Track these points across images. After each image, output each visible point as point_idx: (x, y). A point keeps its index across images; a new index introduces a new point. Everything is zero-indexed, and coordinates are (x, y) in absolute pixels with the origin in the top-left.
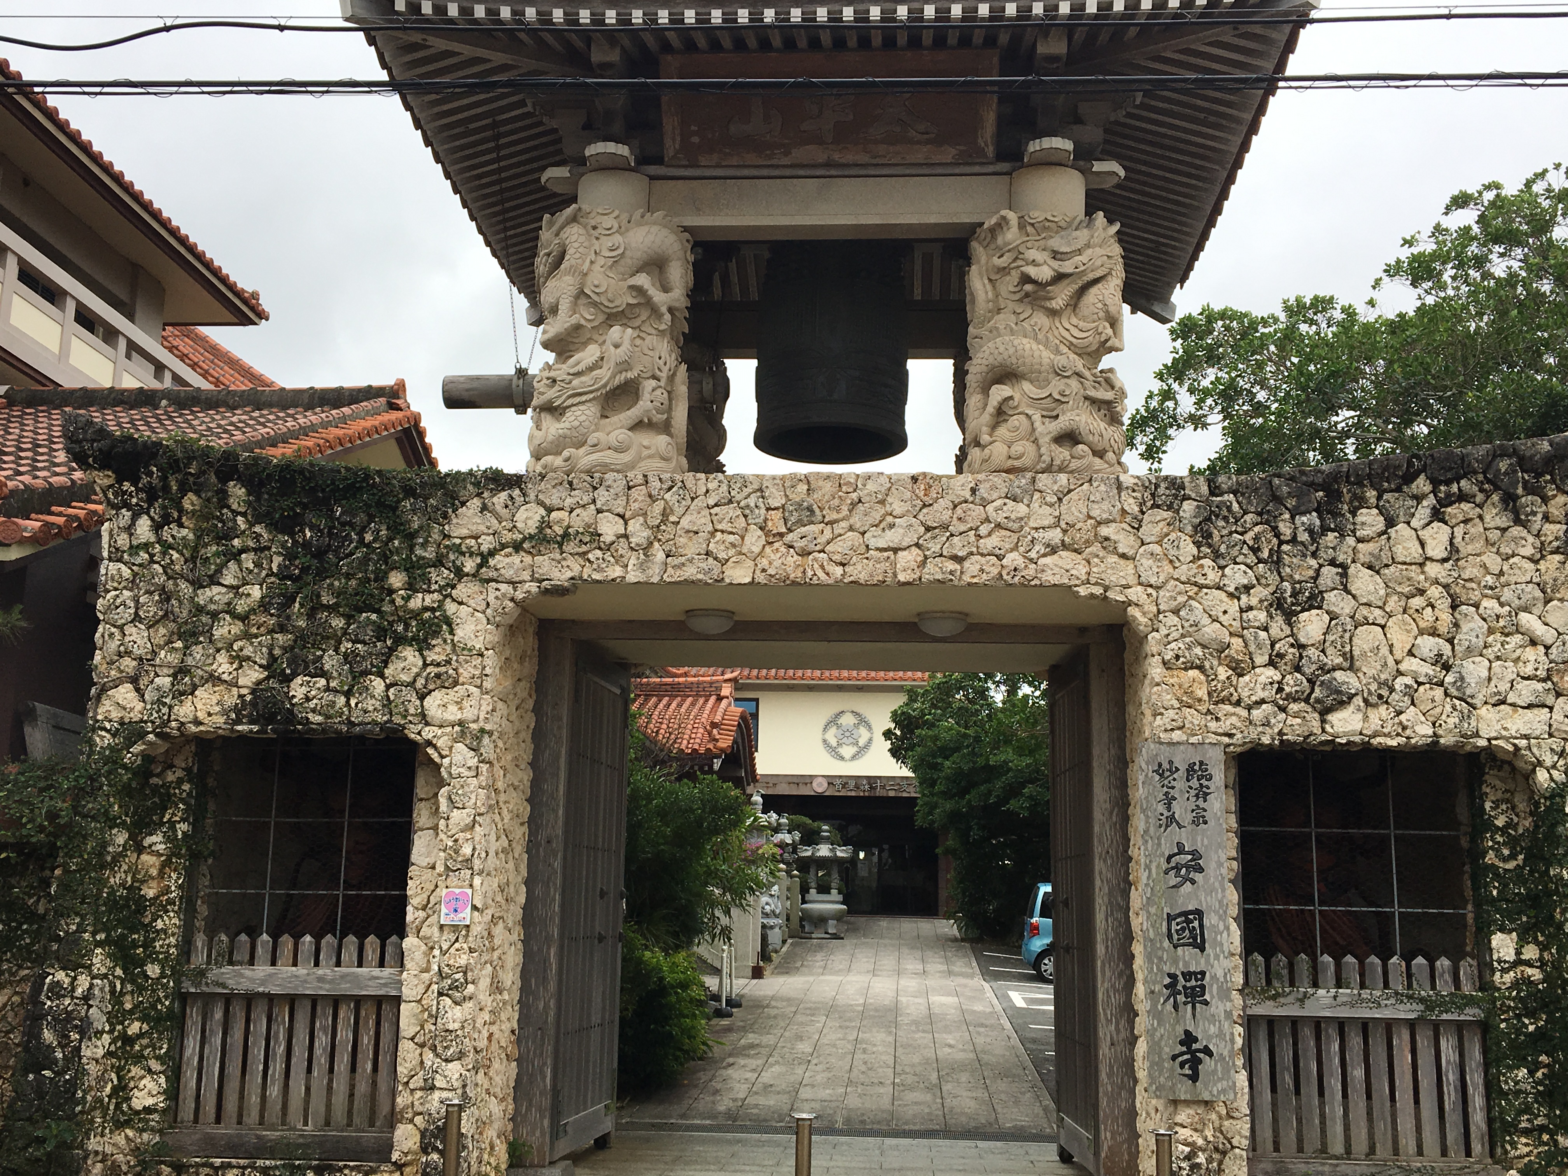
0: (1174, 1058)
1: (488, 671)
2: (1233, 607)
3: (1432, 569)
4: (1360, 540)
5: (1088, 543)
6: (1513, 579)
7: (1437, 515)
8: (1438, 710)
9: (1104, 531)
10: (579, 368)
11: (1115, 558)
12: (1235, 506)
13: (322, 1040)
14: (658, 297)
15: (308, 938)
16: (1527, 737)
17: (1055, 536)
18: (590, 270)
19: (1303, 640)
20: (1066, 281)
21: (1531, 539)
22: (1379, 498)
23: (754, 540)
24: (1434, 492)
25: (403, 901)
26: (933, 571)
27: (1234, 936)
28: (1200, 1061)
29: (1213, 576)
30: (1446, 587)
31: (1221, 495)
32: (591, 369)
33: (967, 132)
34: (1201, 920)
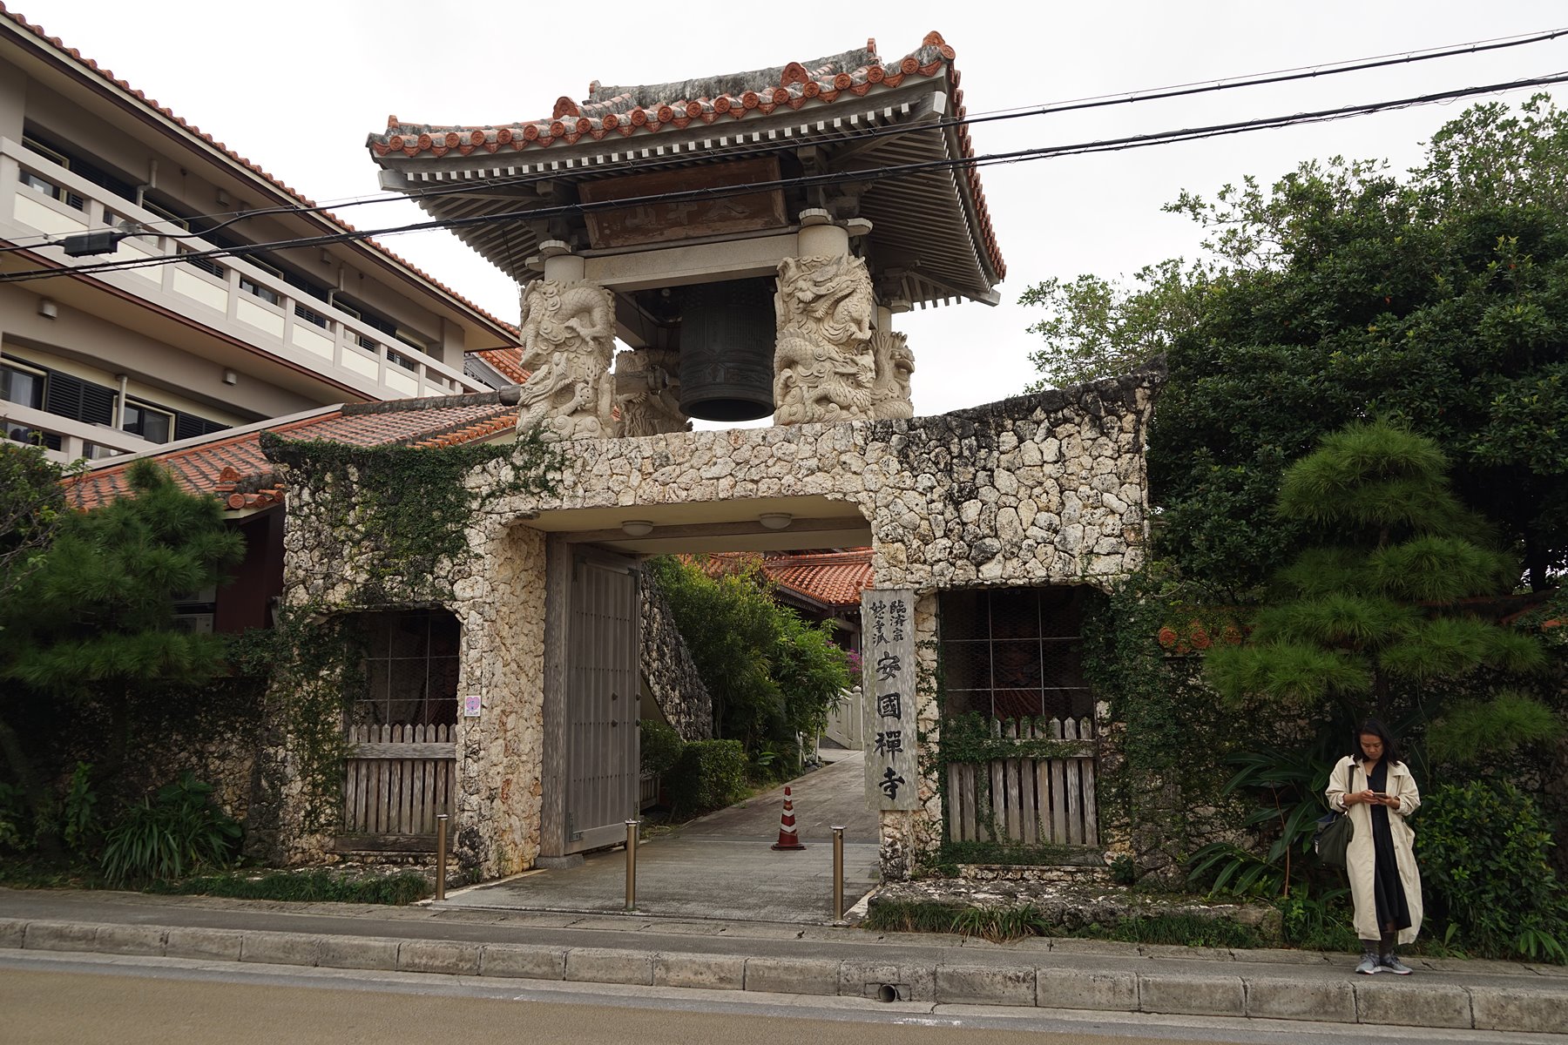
0: (881, 785)
1: (487, 567)
2: (923, 501)
3: (1048, 469)
4: (1002, 453)
5: (833, 466)
6: (1099, 472)
7: (1051, 433)
8: (1050, 560)
9: (843, 458)
10: (536, 381)
11: (850, 475)
12: (924, 437)
14: (585, 332)
15: (409, 726)
16: (1106, 574)
17: (813, 463)
18: (542, 319)
19: (965, 520)
20: (823, 300)
21: (1111, 444)
22: (1014, 424)
23: (635, 478)
24: (1048, 418)
25: (457, 703)
26: (739, 491)
27: (932, 710)
28: (897, 787)
29: (909, 482)
30: (1057, 479)
31: (915, 430)
32: (542, 380)
33: (768, 209)
34: (898, 700)
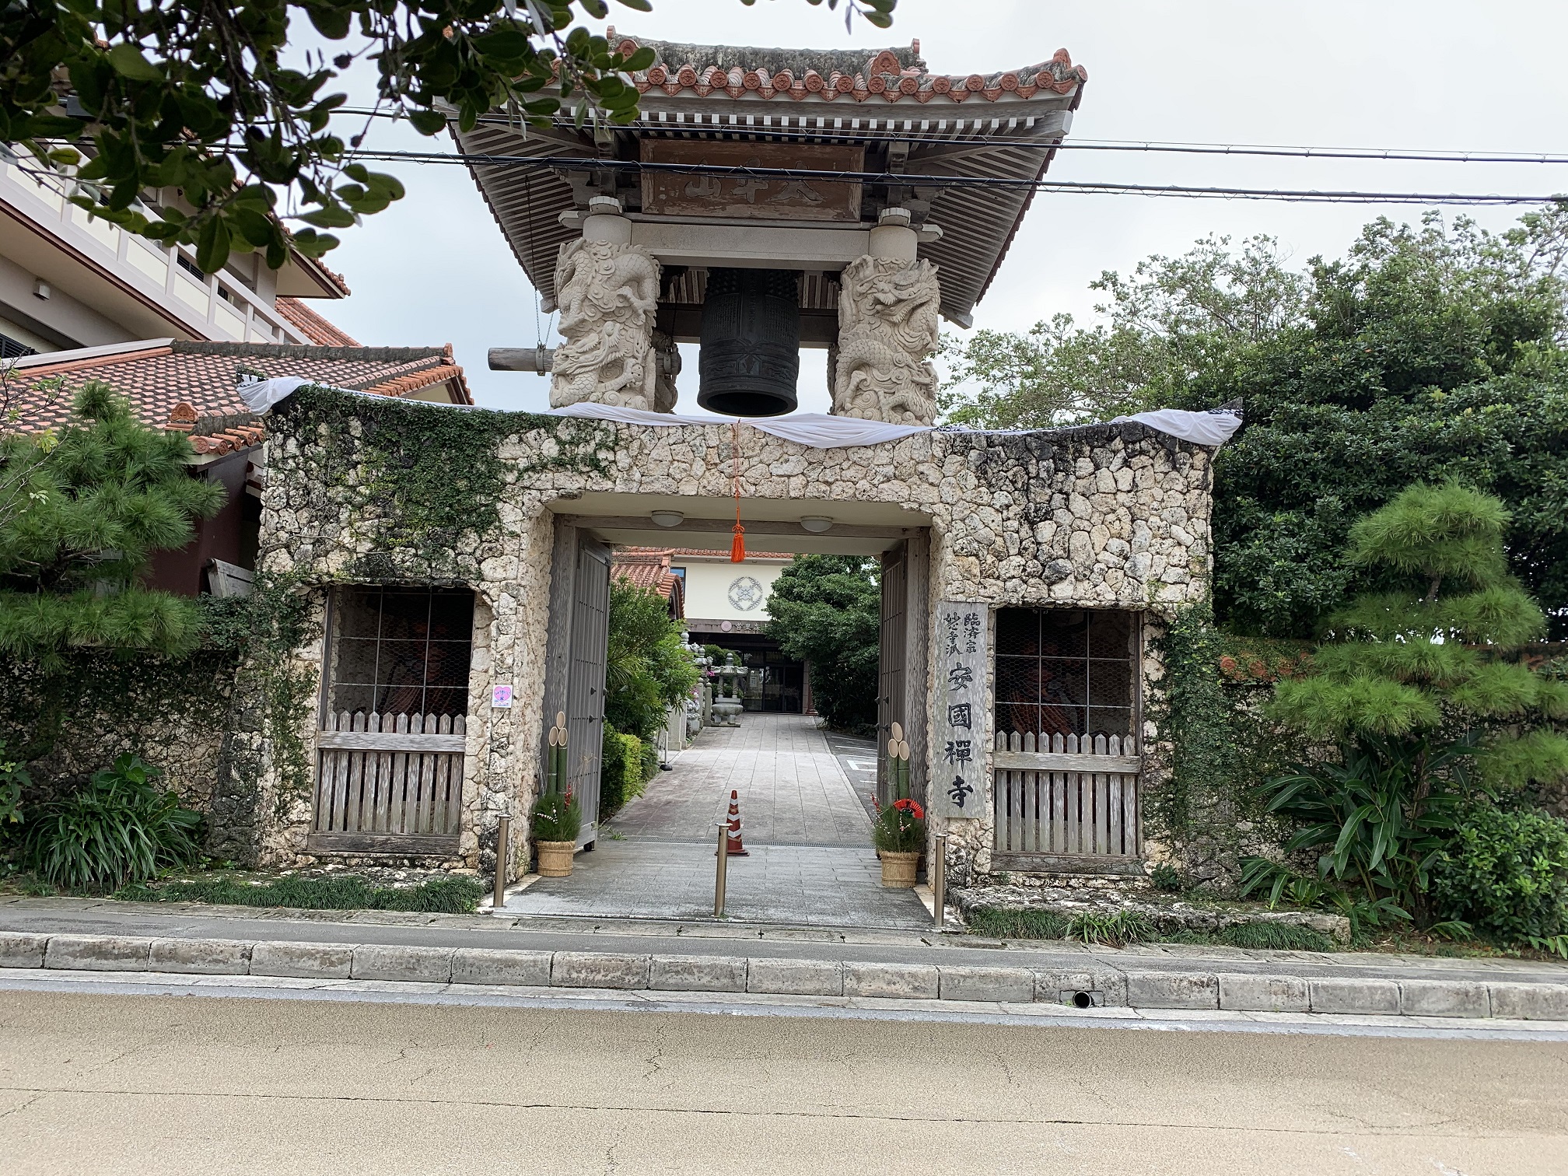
0: (949, 792)
1: (523, 547)
2: (998, 518)
3: (1121, 497)
4: (1077, 478)
5: (910, 475)
6: (1169, 505)
7: (1126, 463)
8: (1120, 584)
9: (921, 468)
10: (584, 349)
11: (927, 485)
12: (1003, 454)
13: (413, 780)
14: (637, 303)
15: (403, 715)
16: (1171, 602)
17: (890, 470)
18: (592, 283)
19: (1040, 540)
20: (903, 304)
21: (1182, 479)
22: (1091, 451)
23: (699, 468)
24: (1125, 448)
25: (466, 692)
26: (812, 491)
27: (989, 720)
28: (965, 795)
29: (986, 498)
30: (1129, 508)
31: (994, 446)
32: (592, 350)
33: (843, 200)
34: (969, 710)
